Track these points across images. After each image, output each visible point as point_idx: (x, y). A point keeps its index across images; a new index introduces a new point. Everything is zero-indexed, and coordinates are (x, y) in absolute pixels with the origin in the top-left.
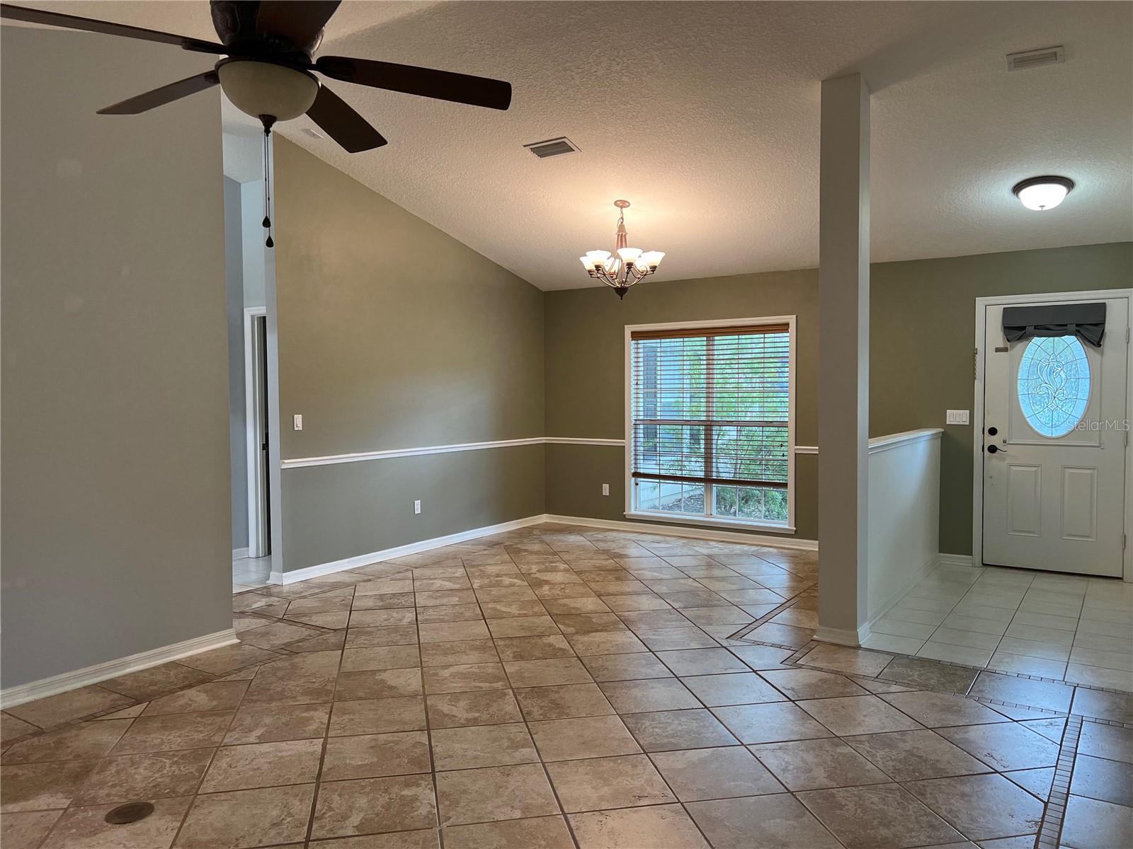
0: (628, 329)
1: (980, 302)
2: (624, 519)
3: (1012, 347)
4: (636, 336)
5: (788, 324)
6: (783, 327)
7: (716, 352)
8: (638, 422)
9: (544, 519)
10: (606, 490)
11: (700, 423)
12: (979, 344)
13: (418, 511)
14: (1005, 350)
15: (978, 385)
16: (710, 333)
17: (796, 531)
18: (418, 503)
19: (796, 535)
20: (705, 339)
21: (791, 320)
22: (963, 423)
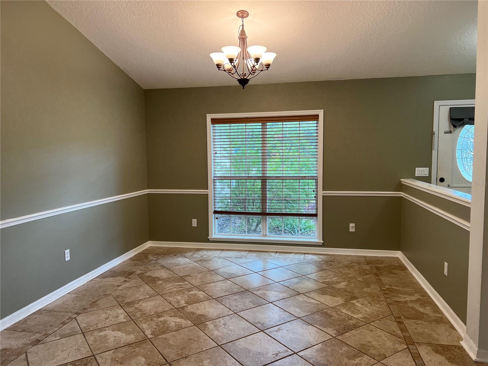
0: (209, 117)
1: (437, 103)
2: (208, 241)
3: (454, 131)
4: (215, 121)
5: (318, 116)
6: (315, 118)
7: (268, 133)
8: (215, 178)
9: (149, 244)
10: (195, 223)
11: (258, 178)
12: (435, 129)
13: (68, 258)
14: (450, 132)
15: (434, 153)
16: (264, 120)
17: (323, 243)
18: (67, 252)
19: (323, 245)
20: (260, 124)
21: (321, 113)
22: (425, 176)
